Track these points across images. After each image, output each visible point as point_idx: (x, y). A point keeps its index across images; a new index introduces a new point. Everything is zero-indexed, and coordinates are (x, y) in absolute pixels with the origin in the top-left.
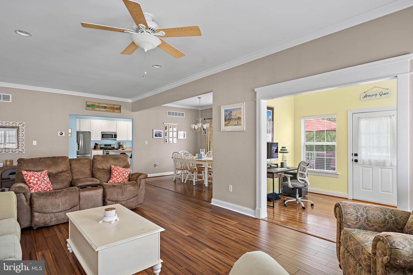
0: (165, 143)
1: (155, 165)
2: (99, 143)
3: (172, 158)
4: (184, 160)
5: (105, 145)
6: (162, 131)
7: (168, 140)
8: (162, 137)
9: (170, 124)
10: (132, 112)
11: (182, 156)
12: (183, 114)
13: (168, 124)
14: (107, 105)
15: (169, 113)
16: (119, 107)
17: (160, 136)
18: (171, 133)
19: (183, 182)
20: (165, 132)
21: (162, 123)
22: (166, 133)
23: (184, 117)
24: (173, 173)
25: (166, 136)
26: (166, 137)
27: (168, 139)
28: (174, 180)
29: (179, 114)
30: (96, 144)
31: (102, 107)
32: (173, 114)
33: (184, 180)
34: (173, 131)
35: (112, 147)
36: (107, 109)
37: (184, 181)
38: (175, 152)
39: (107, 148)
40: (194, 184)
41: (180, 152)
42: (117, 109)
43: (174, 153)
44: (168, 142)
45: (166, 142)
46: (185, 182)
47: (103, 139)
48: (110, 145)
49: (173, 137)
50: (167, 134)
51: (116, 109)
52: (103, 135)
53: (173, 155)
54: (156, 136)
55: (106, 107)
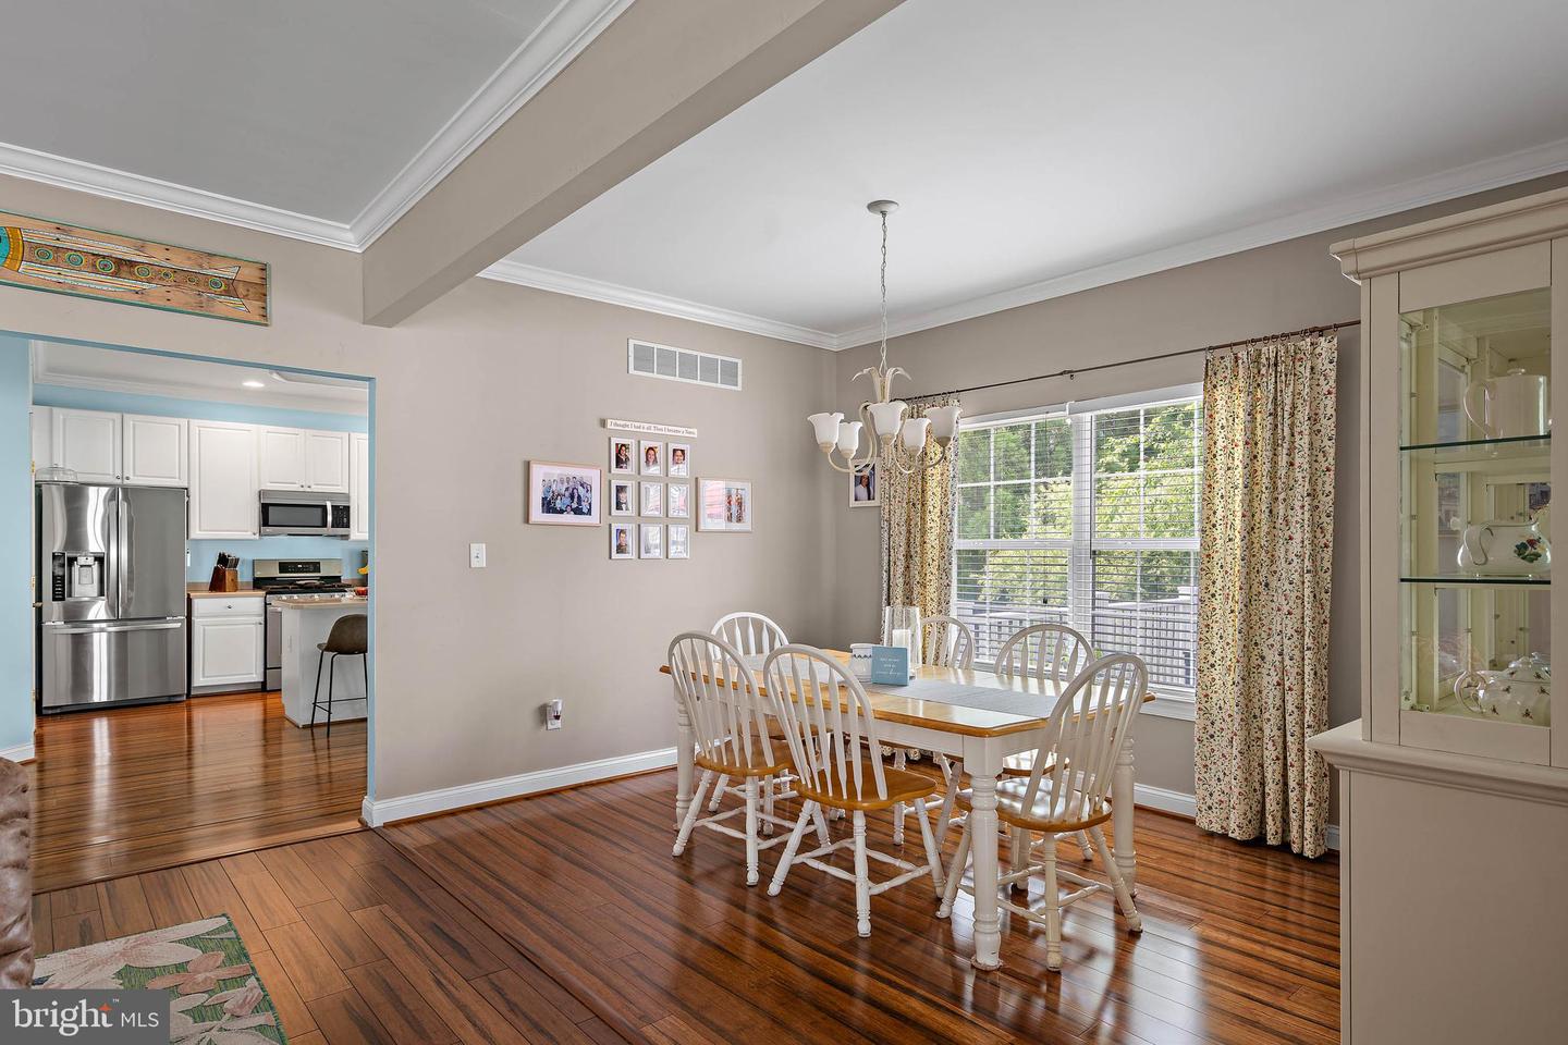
0: (615, 555)
1: (544, 714)
2: (244, 555)
3: (666, 670)
4: (764, 693)
5: (284, 567)
6: (592, 476)
7: (630, 541)
8: (593, 519)
9: (645, 428)
10: (364, 323)
11: (730, 648)
12: (730, 373)
13: (632, 427)
14: (141, 249)
15: (644, 358)
16: (249, 274)
17: (578, 511)
18: (653, 495)
19: (753, 877)
20: (615, 483)
21: (596, 423)
22: (620, 489)
23: (739, 388)
24: (666, 756)
25: (619, 507)
26: (622, 520)
27: (630, 527)
28: (678, 849)
29: (709, 369)
30: (223, 559)
31: (99, 263)
32: (667, 363)
33: (768, 860)
34: (666, 482)
35: (322, 578)
36: (139, 285)
37: (766, 875)
38: (691, 636)
39: (292, 582)
40: (864, 927)
41: (721, 623)
42: (230, 288)
43: (685, 643)
44: (631, 555)
45: (620, 549)
46: (774, 888)
47: (269, 529)
48: (315, 566)
49: (666, 520)
50: (629, 497)
51: (227, 293)
52: (265, 508)
53: (671, 654)
54: (549, 506)
55: (132, 264)
